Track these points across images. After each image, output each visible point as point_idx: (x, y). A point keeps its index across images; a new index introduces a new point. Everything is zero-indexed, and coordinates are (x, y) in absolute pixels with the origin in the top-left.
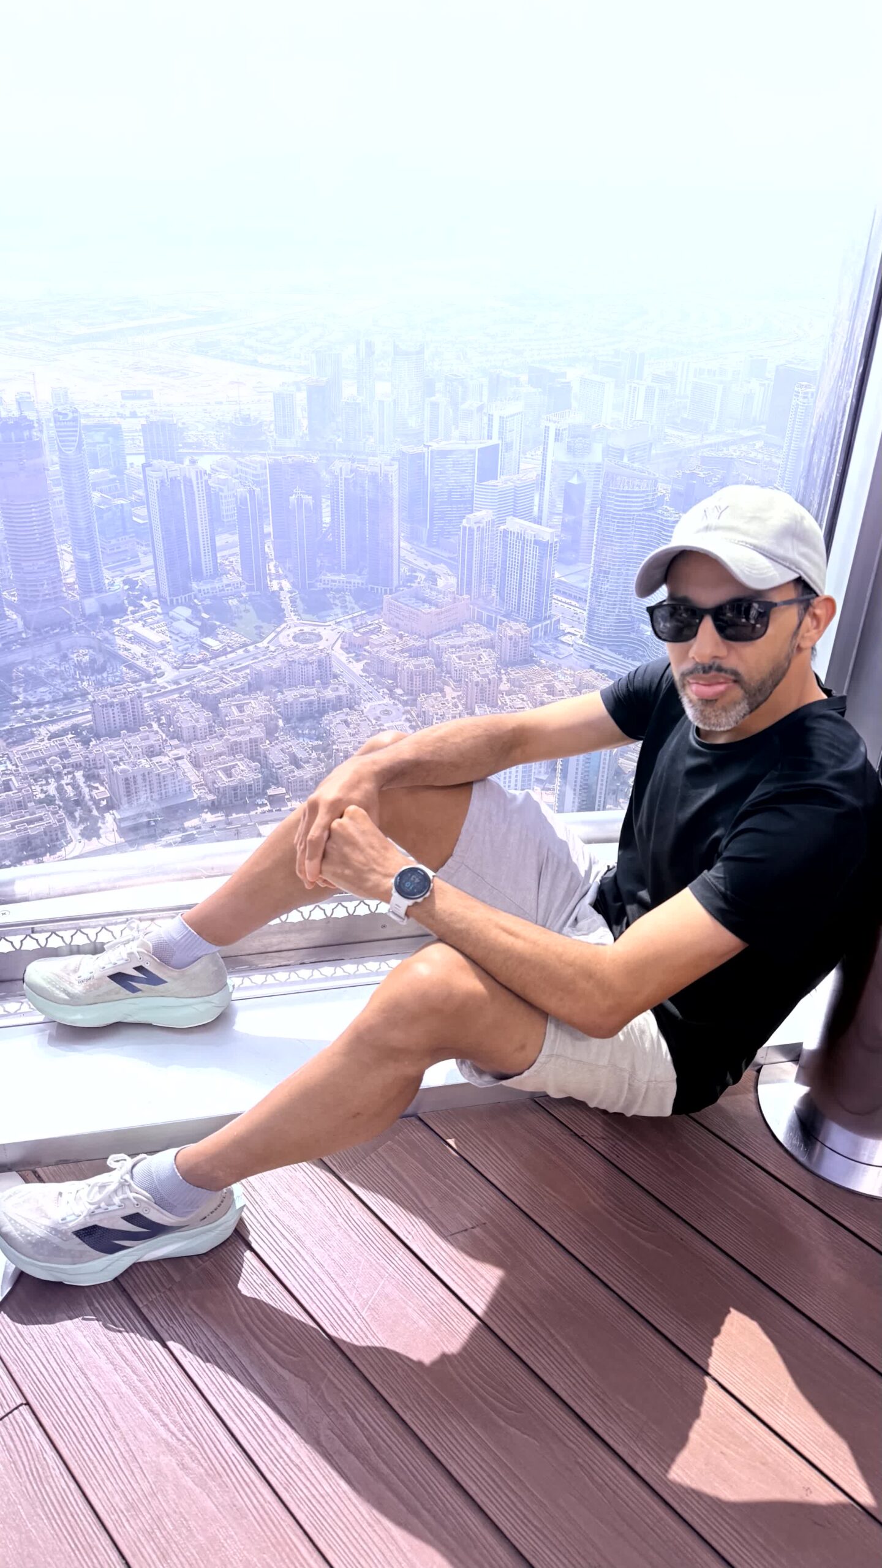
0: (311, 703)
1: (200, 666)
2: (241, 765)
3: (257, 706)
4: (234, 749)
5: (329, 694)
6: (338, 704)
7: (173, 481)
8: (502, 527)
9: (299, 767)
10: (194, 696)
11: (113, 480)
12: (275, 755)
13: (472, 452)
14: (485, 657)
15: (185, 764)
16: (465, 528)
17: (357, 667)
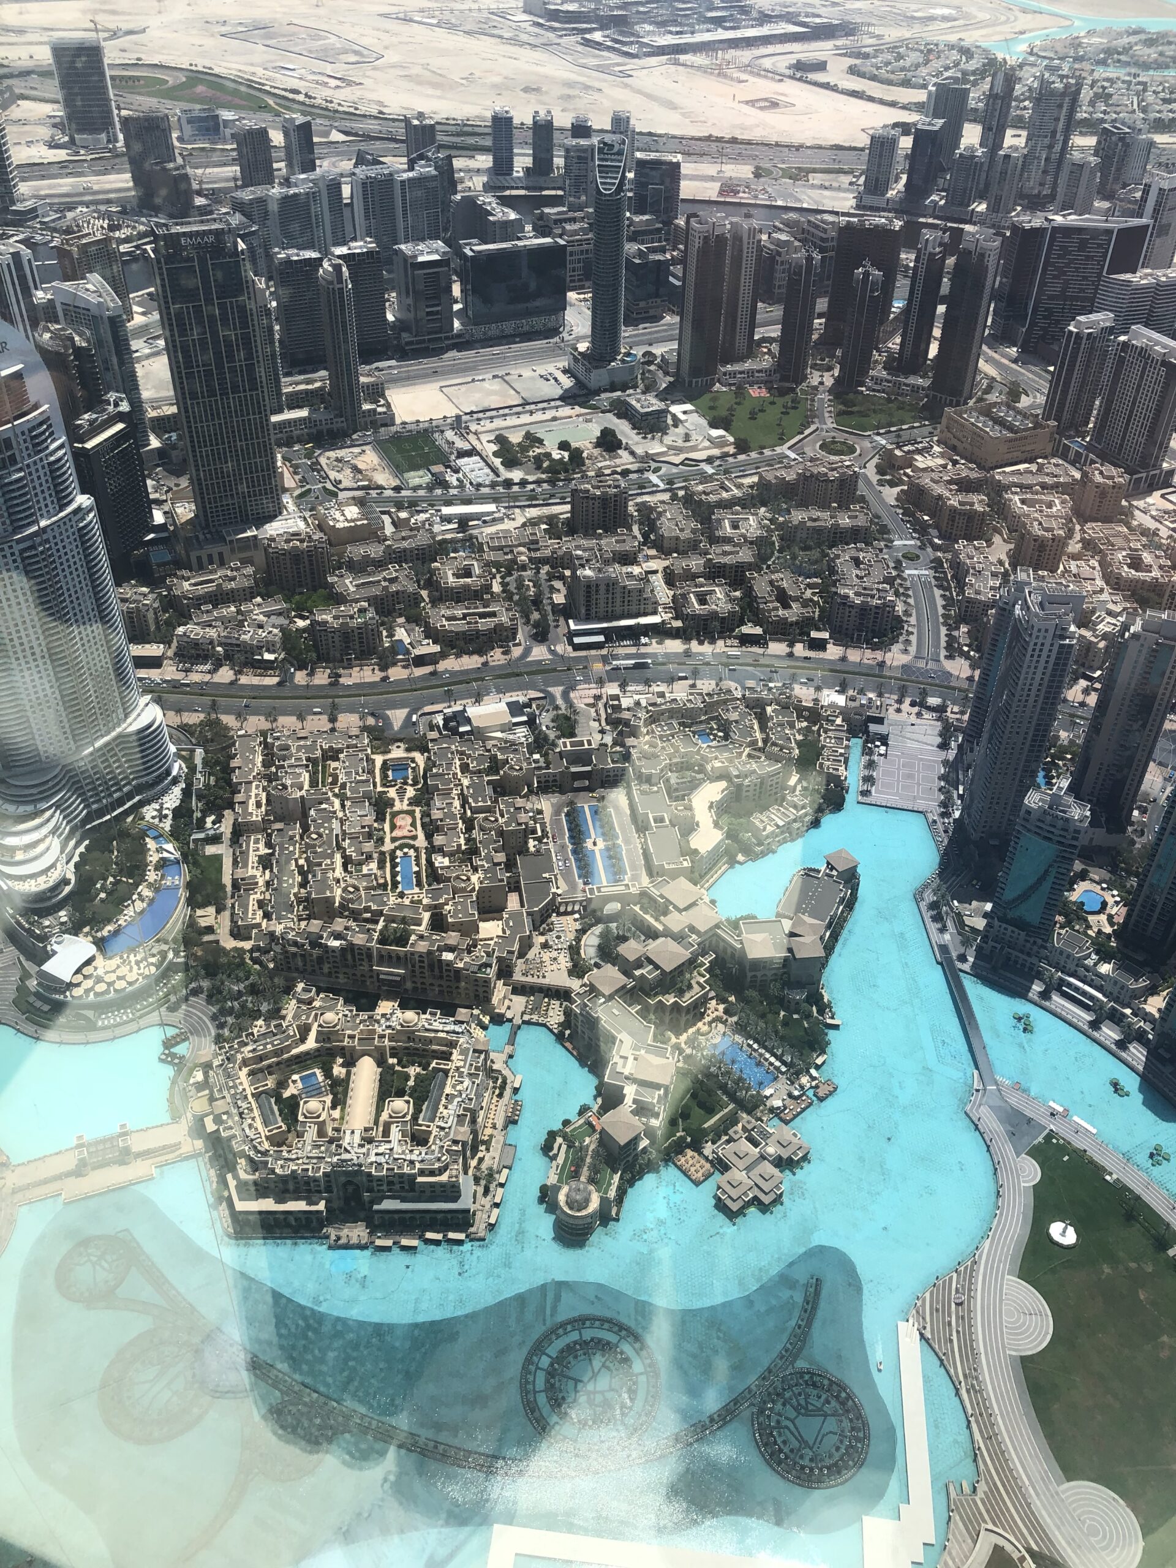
0: (818, 531)
1: (703, 466)
2: (719, 593)
3: (753, 524)
4: (715, 572)
5: (845, 521)
6: (855, 535)
7: (721, 240)
8: (1122, 338)
9: (786, 606)
10: (689, 501)
11: (659, 230)
12: (761, 586)
13: (1109, 232)
14: (1058, 507)
15: (658, 581)
16: (1071, 332)
17: (891, 494)
